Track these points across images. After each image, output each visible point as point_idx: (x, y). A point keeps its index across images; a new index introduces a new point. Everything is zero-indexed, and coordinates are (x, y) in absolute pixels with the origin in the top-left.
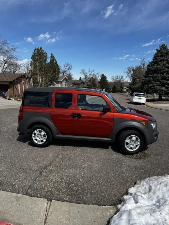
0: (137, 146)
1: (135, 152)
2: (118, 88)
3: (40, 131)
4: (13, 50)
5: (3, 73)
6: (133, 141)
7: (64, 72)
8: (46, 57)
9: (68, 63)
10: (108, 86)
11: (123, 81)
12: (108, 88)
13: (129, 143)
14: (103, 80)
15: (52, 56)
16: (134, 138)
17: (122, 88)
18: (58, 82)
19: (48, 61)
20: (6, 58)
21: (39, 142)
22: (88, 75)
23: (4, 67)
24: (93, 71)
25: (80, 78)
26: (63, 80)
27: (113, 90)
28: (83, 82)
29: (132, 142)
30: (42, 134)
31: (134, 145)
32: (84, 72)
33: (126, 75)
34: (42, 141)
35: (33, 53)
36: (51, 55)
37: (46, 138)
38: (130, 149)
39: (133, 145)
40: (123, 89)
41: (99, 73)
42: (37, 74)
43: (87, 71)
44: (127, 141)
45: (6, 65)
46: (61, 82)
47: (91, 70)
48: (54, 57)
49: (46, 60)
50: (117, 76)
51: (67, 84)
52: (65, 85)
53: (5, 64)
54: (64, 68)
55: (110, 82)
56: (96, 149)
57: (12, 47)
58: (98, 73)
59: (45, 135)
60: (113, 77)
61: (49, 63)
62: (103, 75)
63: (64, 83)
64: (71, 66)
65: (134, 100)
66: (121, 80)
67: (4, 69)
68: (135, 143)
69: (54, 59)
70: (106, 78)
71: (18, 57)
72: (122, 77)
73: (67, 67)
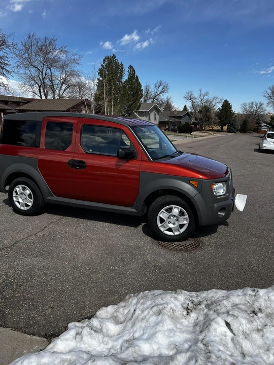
0: (181, 226)
1: (177, 237)
2: (253, 125)
3: (24, 189)
4: (74, 61)
5: (60, 98)
6: (174, 216)
7: (155, 97)
8: (122, 72)
9: (161, 81)
10: (234, 120)
11: (262, 113)
12: (232, 124)
13: (165, 219)
14: (225, 111)
15: (132, 69)
16: (176, 211)
17: (259, 124)
18: (142, 114)
19: (125, 78)
20: (64, 76)
21: (23, 206)
22: (198, 100)
23: (61, 88)
24: (207, 94)
25: (185, 106)
26: (151, 111)
27: (241, 128)
28: (188, 114)
29: (173, 219)
30: (27, 193)
31: (177, 224)
32: (190, 96)
33: (267, 101)
34: (27, 205)
35: (102, 65)
36: (131, 67)
37: (32, 201)
38: (168, 230)
39: (174, 224)
40: (261, 126)
41: (217, 98)
42: (103, 99)
43: (196, 94)
44: (161, 216)
45: (64, 87)
46: (147, 114)
47: (203, 92)
48: (134, 71)
49: (121, 76)
50: (252, 103)
51: (158, 117)
52: (155, 118)
53: (62, 84)
54: (155, 90)
55: (238, 114)
56: (114, 226)
57: (73, 58)
58: (215, 98)
59: (30, 194)
60: (245, 104)
61: (126, 82)
62: (226, 101)
63: (153, 115)
64: (167, 86)
65: (264, 145)
66: (260, 110)
67: (61, 93)
68: (177, 220)
69: (135, 73)
70: (231, 107)
71: (82, 73)
72: (261, 104)
73: (161, 88)
